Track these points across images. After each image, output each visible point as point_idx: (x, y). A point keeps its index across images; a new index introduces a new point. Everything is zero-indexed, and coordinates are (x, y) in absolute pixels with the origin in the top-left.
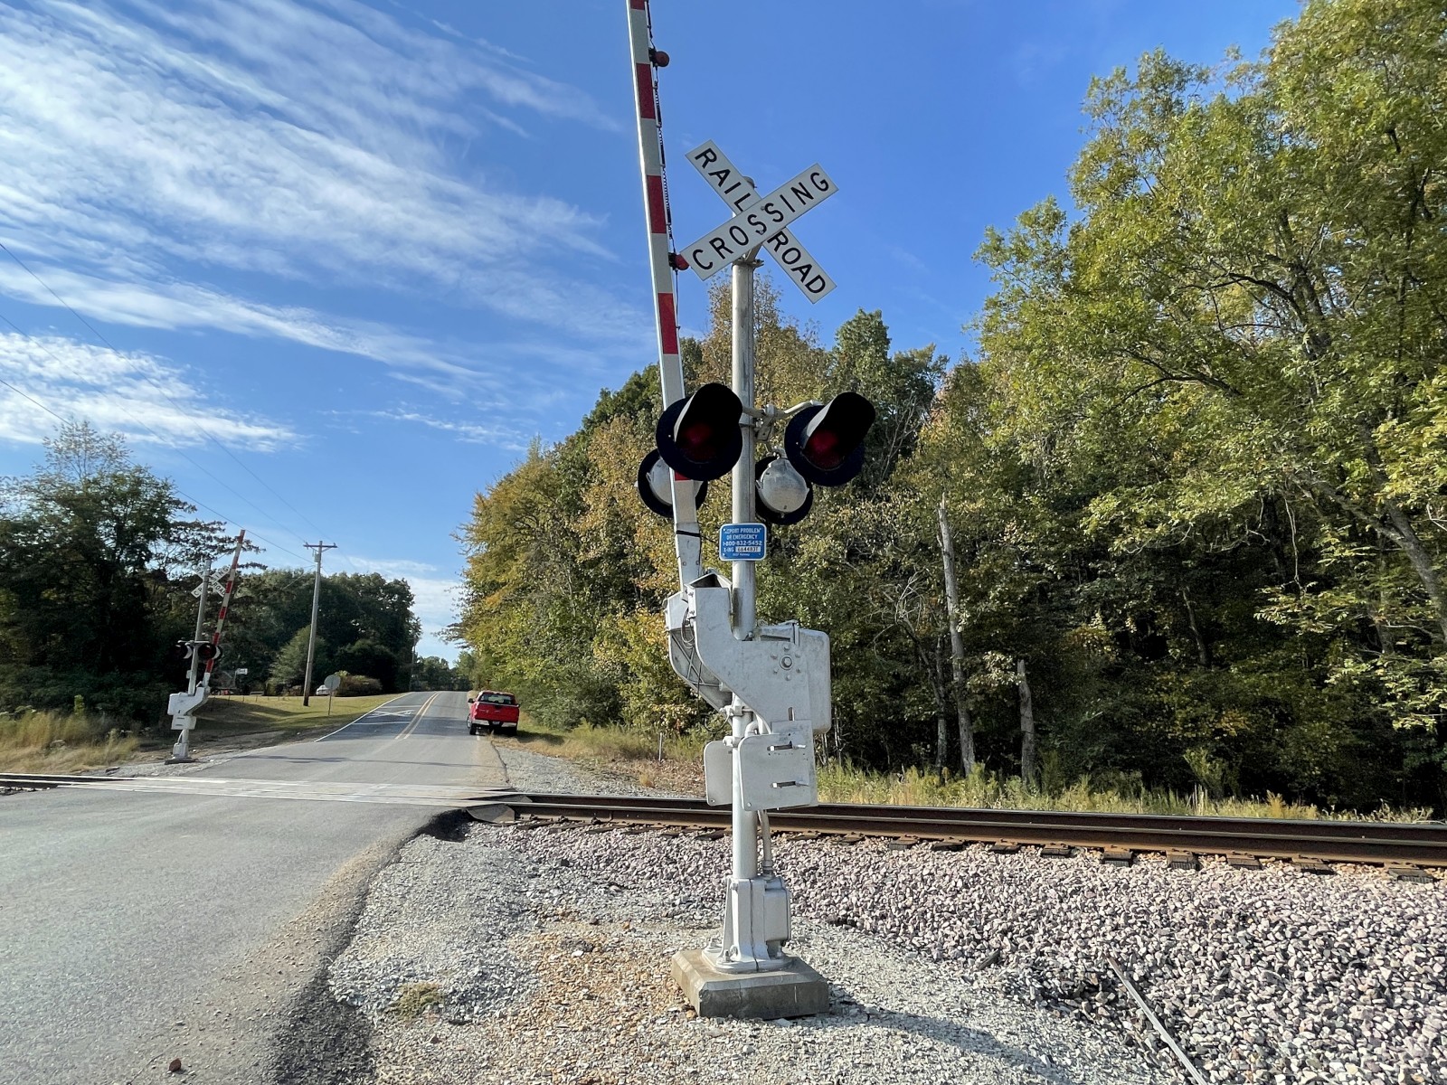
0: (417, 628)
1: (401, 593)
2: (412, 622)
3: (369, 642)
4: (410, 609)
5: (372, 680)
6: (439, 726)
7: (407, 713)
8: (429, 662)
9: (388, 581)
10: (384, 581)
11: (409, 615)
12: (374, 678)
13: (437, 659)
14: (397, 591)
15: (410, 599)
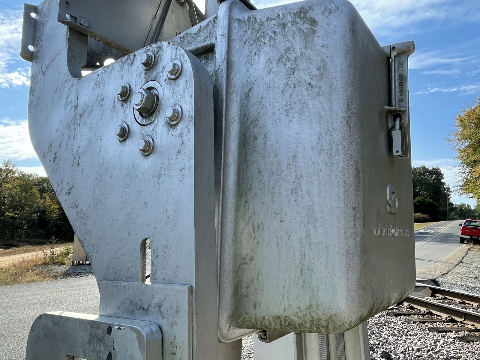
0: (448, 189)
1: (437, 173)
2: (445, 187)
3: (422, 198)
4: (443, 181)
5: (425, 215)
6: (446, 238)
7: (433, 231)
8: (460, 206)
9: (430, 169)
10: (427, 169)
11: (443, 184)
12: (426, 214)
13: (464, 205)
14: (435, 173)
15: (442, 176)
